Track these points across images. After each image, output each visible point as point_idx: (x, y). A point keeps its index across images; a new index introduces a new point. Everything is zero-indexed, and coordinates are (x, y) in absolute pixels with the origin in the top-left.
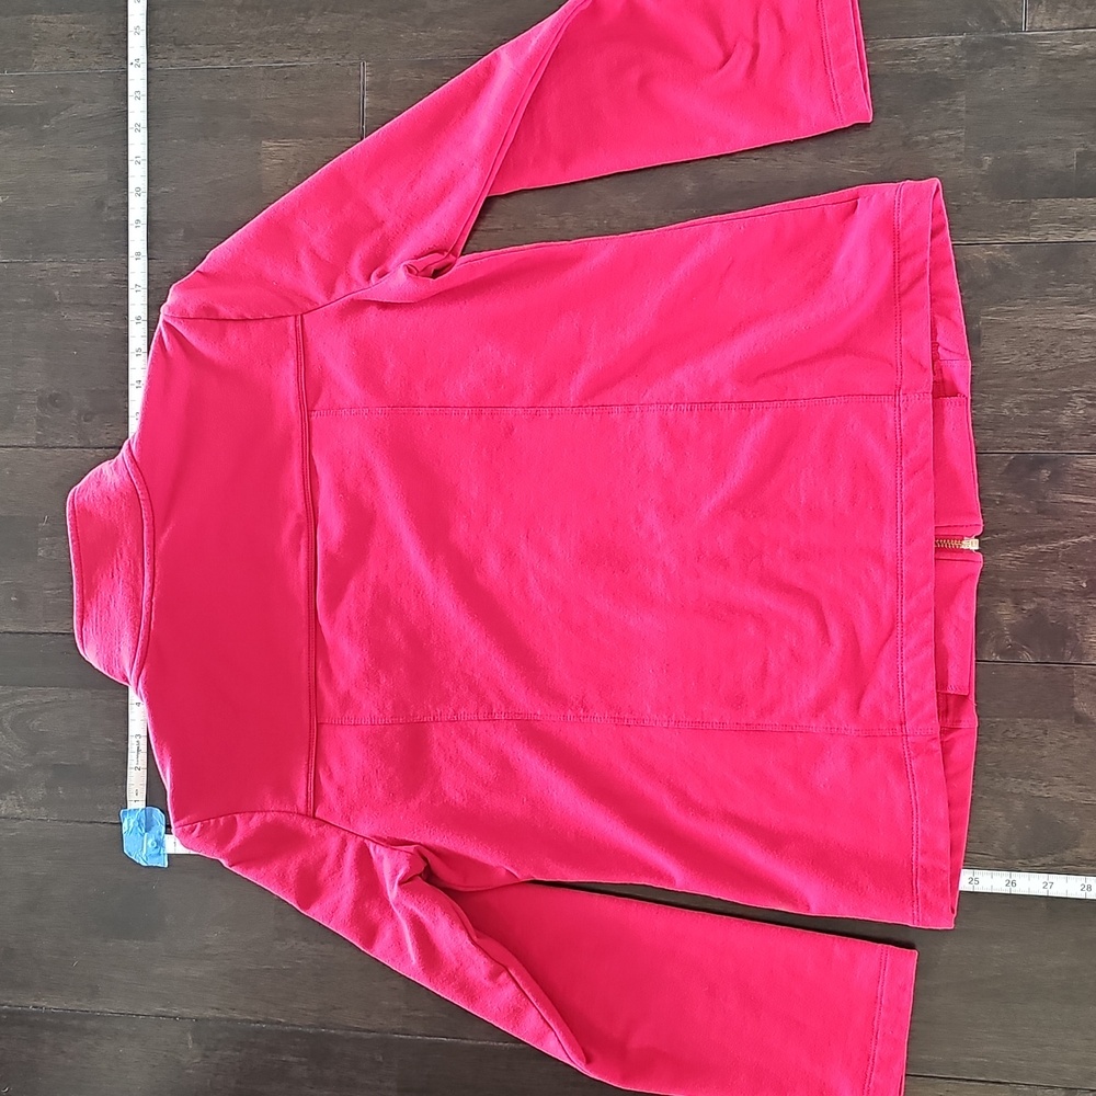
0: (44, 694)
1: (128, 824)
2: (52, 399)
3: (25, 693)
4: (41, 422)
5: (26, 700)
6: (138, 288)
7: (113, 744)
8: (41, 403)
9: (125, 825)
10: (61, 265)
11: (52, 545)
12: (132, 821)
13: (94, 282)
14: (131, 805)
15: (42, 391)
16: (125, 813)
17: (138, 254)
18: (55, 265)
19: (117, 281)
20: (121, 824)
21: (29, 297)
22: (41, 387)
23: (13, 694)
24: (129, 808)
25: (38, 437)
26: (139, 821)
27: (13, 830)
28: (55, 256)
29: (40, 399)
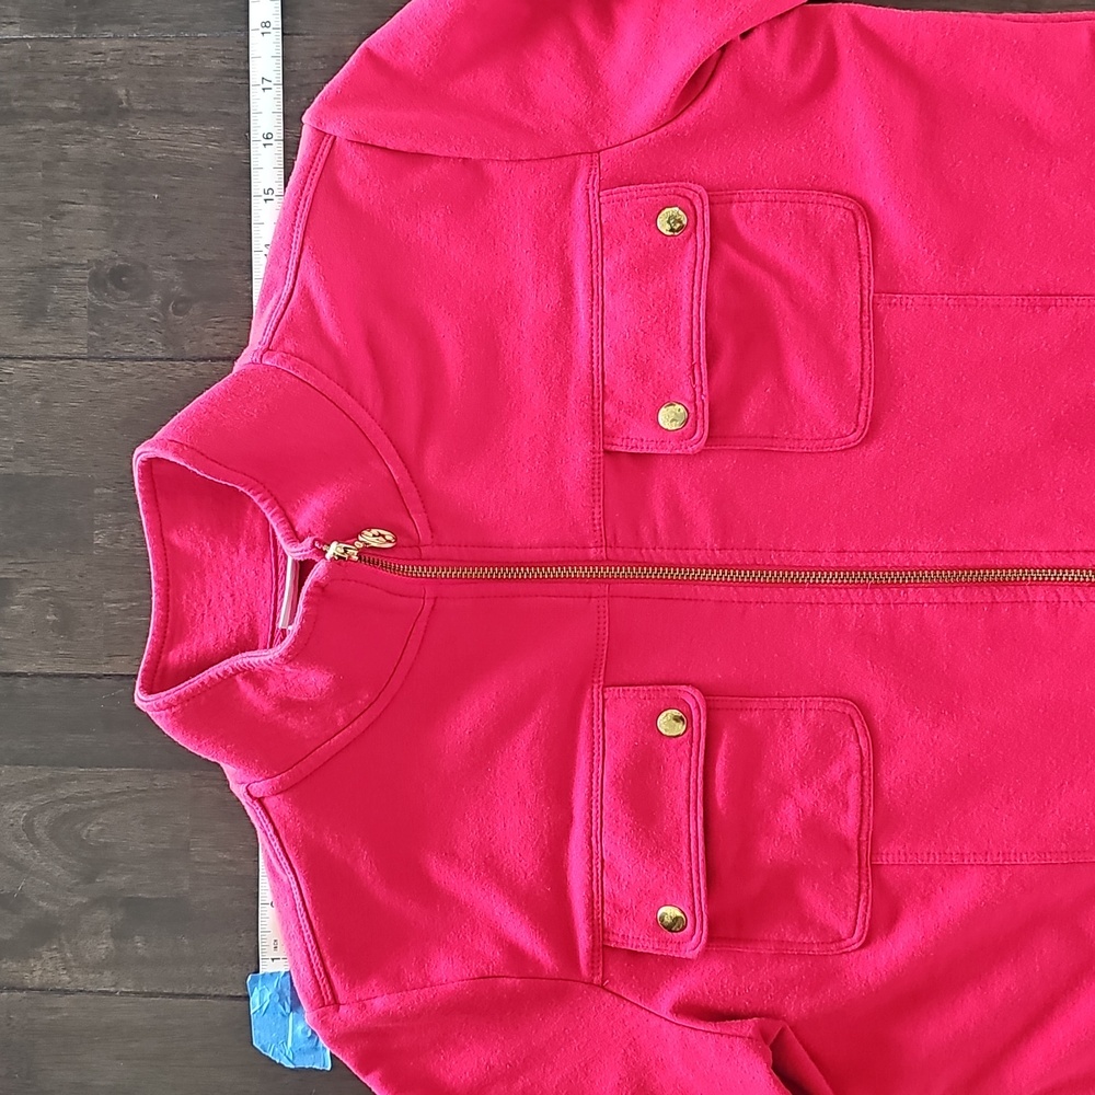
0: (108, 779)
1: (260, 998)
2: (117, 276)
3: (74, 778)
4: (95, 315)
5: (74, 789)
6: (266, 85)
7: (231, 863)
8: (96, 282)
9: (255, 1001)
10: (128, 44)
11: (120, 525)
12: (267, 994)
13: (189, 74)
14: (266, 967)
15: (99, 263)
16: (255, 981)
17: (266, 24)
18: (119, 44)
19: (232, 72)
20: (247, 998)
21: (72, 99)
22: (96, 255)
23: (51, 779)
24: (261, 973)
25: (91, 342)
26: (280, 993)
27: (55, 1010)
28: (117, 28)
29: (94, 275)
